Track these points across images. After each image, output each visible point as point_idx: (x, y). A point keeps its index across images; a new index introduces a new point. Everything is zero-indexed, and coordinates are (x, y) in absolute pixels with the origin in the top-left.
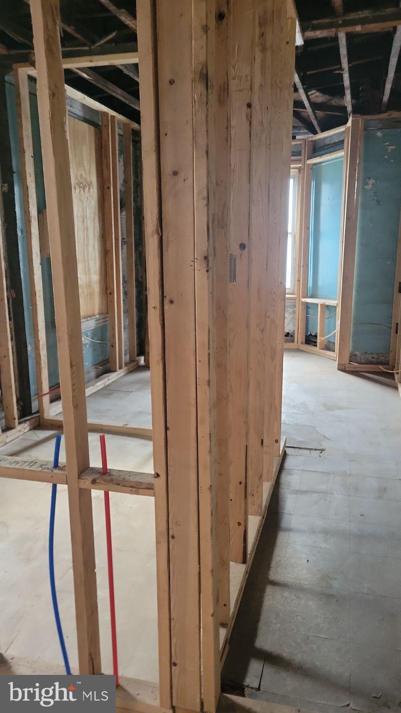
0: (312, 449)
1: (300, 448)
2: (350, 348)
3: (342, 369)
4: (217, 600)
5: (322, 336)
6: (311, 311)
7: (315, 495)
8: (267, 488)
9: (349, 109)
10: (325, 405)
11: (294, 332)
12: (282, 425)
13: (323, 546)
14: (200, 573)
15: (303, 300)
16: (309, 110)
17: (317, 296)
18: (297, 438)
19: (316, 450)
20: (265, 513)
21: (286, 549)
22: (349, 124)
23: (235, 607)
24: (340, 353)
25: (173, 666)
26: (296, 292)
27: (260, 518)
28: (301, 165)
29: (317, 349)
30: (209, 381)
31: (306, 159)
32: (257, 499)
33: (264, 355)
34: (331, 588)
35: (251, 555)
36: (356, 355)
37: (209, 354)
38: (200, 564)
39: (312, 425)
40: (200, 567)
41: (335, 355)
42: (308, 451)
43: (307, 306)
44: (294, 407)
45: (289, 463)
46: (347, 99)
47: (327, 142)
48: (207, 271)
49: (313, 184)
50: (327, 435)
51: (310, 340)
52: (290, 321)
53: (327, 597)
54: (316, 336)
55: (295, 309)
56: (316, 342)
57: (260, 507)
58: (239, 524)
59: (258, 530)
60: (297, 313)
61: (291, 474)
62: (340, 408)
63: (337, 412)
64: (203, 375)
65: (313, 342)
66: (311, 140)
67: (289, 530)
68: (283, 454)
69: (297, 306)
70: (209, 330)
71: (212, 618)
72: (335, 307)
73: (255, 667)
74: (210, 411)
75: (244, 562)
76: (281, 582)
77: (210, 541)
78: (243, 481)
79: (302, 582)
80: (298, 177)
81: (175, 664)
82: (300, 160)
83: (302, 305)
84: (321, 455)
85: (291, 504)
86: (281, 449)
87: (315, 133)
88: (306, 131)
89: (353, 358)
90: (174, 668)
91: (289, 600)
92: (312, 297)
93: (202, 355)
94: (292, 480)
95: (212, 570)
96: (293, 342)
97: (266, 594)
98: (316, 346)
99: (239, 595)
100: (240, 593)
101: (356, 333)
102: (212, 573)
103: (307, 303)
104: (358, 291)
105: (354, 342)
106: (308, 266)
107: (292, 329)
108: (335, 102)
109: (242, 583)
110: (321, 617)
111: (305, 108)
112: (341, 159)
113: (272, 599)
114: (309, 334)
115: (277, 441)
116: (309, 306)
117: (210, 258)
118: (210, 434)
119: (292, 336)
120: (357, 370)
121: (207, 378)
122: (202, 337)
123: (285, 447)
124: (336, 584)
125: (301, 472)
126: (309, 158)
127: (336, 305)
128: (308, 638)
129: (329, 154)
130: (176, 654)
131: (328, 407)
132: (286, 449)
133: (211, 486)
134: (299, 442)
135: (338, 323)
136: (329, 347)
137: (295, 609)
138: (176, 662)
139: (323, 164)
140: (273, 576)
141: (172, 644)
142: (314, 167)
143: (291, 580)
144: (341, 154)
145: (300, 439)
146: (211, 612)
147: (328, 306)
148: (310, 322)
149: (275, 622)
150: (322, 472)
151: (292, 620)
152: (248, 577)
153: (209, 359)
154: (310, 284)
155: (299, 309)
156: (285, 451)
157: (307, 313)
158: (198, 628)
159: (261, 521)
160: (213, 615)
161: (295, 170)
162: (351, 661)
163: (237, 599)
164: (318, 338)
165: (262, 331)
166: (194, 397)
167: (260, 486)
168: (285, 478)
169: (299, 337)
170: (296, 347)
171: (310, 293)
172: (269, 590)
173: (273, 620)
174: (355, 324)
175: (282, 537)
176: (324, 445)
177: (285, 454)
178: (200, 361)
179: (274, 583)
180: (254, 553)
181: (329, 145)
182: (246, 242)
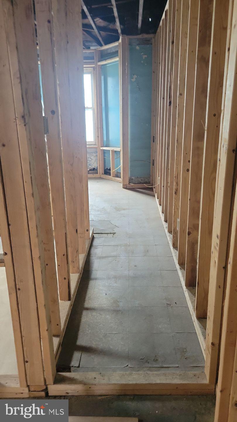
0: (109, 233)
1: (102, 233)
2: (129, 175)
3: (125, 187)
4: (49, 322)
5: (113, 169)
6: (106, 155)
7: (110, 258)
8: (82, 258)
9: (120, 31)
10: (116, 208)
11: (97, 167)
12: (90, 221)
13: (114, 285)
14: (37, 307)
15: (101, 148)
16: (96, 30)
17: (109, 146)
18: (100, 228)
19: (111, 233)
20: (82, 271)
21: (94, 289)
22: (120, 41)
23: (65, 325)
24: (123, 178)
25: (26, 363)
26: (97, 144)
27: (78, 274)
28: (94, 66)
29: (111, 177)
30: (33, 194)
31: (97, 61)
32: (76, 264)
33: (74, 179)
34: (119, 307)
35: (73, 295)
36: (132, 179)
37: (31, 177)
38: (37, 303)
39: (109, 220)
40: (37, 305)
41: (120, 180)
42: (106, 235)
43: (104, 152)
44: (98, 211)
45: (95, 243)
46: (117, 24)
47: (109, 51)
48: (25, 125)
49: (102, 77)
50: (117, 225)
51: (107, 172)
52: (95, 161)
53: (117, 312)
54: (110, 169)
55: (97, 154)
56: (110, 173)
57: (79, 268)
58: (65, 279)
59: (78, 282)
60: (98, 156)
61: (97, 248)
62: (124, 209)
63: (123, 212)
64: (29, 190)
65: (109, 173)
66: (99, 50)
67: (96, 279)
68: (92, 238)
69: (98, 152)
70: (30, 163)
71: (47, 332)
72: (120, 152)
73: (77, 355)
74: (35, 212)
75: (69, 300)
76: (91, 308)
77: (42, 289)
78: (66, 254)
79: (103, 306)
80: (94, 73)
81: (27, 362)
82: (94, 62)
83: (101, 151)
84: (113, 236)
85: (97, 265)
86: (91, 235)
87: (101, 45)
88: (96, 44)
89: (131, 181)
90: (26, 364)
91: (95, 317)
92: (106, 147)
93: (27, 178)
94: (97, 252)
95: (45, 305)
96: (97, 173)
97: (83, 316)
98: (110, 175)
99: (67, 318)
100: (67, 317)
101: (131, 166)
102: (45, 307)
103: (104, 150)
104: (131, 142)
105: (131, 172)
106: (103, 128)
107: (96, 166)
108: (111, 26)
109: (68, 311)
110: (113, 323)
111: (93, 29)
112: (117, 63)
113: (86, 318)
114: (106, 168)
115: (87, 230)
116: (105, 152)
117: (26, 117)
118: (36, 226)
119: (96, 170)
120: (133, 187)
121: (31, 192)
122: (26, 167)
123: (93, 233)
124: (121, 304)
125: (102, 246)
126: (99, 61)
127: (120, 150)
128: (106, 335)
129: (110, 59)
130: (27, 356)
131: (118, 209)
132: (94, 235)
133: (40, 256)
134: (102, 230)
135: (122, 161)
136: (117, 175)
137: (99, 320)
138: (27, 360)
139: (108, 65)
140: (86, 305)
141: (24, 351)
142: (102, 67)
143: (96, 306)
144: (117, 59)
145: (102, 229)
146: (46, 328)
147: (115, 151)
148: (106, 161)
149: (88, 330)
150: (114, 246)
151: (97, 327)
152: (72, 308)
153: (32, 180)
154: (105, 139)
155: (100, 155)
156: (93, 236)
157: (104, 156)
158: (39, 339)
159: (79, 276)
160: (47, 330)
161: (91, 68)
162: (129, 343)
163: (66, 321)
164: (111, 170)
165: (72, 165)
166: (25, 204)
167: (77, 256)
168: (94, 251)
169: (101, 170)
170: (99, 176)
171: (105, 144)
172: (85, 313)
173: (87, 328)
174: (131, 161)
175: (92, 283)
176: (116, 230)
177: (93, 238)
178: (26, 182)
179: (87, 309)
180: (76, 294)
181: (110, 53)
182: (55, 110)
